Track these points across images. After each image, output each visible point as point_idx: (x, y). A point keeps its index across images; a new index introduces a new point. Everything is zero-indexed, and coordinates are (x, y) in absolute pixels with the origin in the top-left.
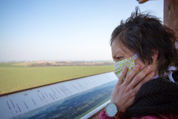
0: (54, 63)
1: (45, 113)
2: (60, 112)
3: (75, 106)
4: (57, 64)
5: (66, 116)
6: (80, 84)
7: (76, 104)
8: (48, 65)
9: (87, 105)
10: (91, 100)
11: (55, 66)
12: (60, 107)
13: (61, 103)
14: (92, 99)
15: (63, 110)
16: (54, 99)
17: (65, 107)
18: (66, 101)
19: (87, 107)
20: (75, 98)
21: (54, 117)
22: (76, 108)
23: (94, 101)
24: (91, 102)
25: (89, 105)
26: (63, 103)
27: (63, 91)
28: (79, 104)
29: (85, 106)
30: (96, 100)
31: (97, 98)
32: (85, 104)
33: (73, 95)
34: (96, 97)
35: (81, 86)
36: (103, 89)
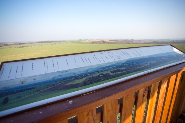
0: (108, 41)
1: (115, 66)
2: (124, 67)
3: (135, 65)
4: (111, 42)
5: (129, 70)
6: (137, 52)
7: (135, 64)
8: (104, 42)
9: (143, 66)
10: (146, 64)
11: (109, 43)
12: (124, 64)
13: (124, 62)
14: (148, 63)
15: (126, 66)
16: (119, 58)
17: (127, 65)
18: (128, 61)
19: (143, 67)
20: (134, 60)
21: (121, 69)
22: (135, 67)
23: (149, 65)
24: (146, 65)
25: (145, 66)
26: (126, 62)
27: (125, 54)
28: (137, 65)
29: (142, 67)
30: (150, 64)
31: (152, 63)
32: (142, 65)
33: (133, 58)
34: (150, 62)
35: (138, 53)
36: (157, 58)
